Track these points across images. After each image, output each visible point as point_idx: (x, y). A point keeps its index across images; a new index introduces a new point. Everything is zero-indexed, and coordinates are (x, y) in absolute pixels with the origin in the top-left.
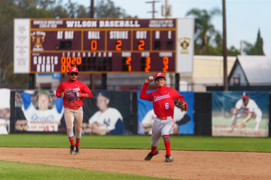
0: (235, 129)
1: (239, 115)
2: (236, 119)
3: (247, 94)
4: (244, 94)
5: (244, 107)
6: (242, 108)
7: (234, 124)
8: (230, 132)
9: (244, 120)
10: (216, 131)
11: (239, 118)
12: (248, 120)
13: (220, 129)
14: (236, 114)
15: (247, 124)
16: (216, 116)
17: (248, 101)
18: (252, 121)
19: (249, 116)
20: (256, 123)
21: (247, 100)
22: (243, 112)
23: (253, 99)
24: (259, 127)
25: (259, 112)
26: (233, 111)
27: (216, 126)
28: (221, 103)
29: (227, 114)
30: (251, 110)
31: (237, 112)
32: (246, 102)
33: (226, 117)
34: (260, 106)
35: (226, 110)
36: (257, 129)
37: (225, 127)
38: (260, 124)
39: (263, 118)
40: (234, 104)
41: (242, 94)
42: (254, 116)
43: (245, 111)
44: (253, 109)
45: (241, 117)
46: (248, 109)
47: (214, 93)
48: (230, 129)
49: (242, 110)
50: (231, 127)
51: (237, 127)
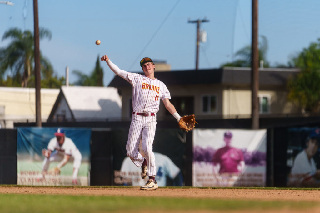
0: (47, 177)
1: (52, 159)
2: (48, 163)
3: (62, 132)
4: (59, 131)
5: (58, 148)
6: (56, 149)
7: (46, 170)
8: (41, 180)
9: (59, 165)
10: (21, 178)
11: (52, 161)
12: (64, 165)
13: (27, 177)
14: (48, 158)
15: (62, 170)
16: (22, 159)
17: (64, 140)
18: (69, 165)
19: (65, 160)
20: (74, 169)
21: (62, 139)
22: (58, 154)
23: (69, 137)
24: (79, 174)
25: (77, 155)
26: (44, 152)
27: (22, 173)
28: (29, 143)
29: (37, 157)
30: (67, 152)
31: (49, 154)
32: (61, 141)
33: (35, 160)
34: (79, 146)
35: (35, 151)
36: (75, 176)
37: (34, 173)
38: (79, 170)
39: (82, 162)
40: (45, 144)
41: (56, 131)
42: (71, 159)
43: (60, 152)
44: (71, 151)
45: (55, 161)
46: (63, 151)
47: (19, 129)
48: (40, 176)
49: (57, 152)
50: (42, 174)
51: (50, 173)
